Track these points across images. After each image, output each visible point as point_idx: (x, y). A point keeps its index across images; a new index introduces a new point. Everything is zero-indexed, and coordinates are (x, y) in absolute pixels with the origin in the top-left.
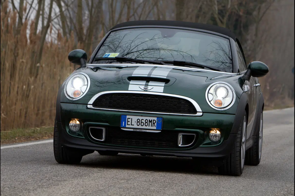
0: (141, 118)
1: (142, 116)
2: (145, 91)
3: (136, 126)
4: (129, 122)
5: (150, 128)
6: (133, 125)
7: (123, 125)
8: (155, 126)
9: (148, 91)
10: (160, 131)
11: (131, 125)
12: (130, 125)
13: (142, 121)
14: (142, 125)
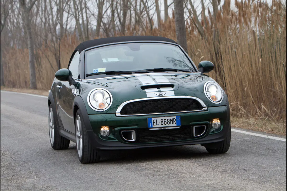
0: (163, 118)
1: (164, 117)
2: (160, 96)
3: (160, 126)
4: (155, 123)
5: (172, 125)
6: (158, 125)
7: (150, 126)
8: (176, 124)
9: (163, 96)
10: (180, 127)
11: (157, 125)
12: (155, 125)
13: (165, 121)
14: (165, 123)
